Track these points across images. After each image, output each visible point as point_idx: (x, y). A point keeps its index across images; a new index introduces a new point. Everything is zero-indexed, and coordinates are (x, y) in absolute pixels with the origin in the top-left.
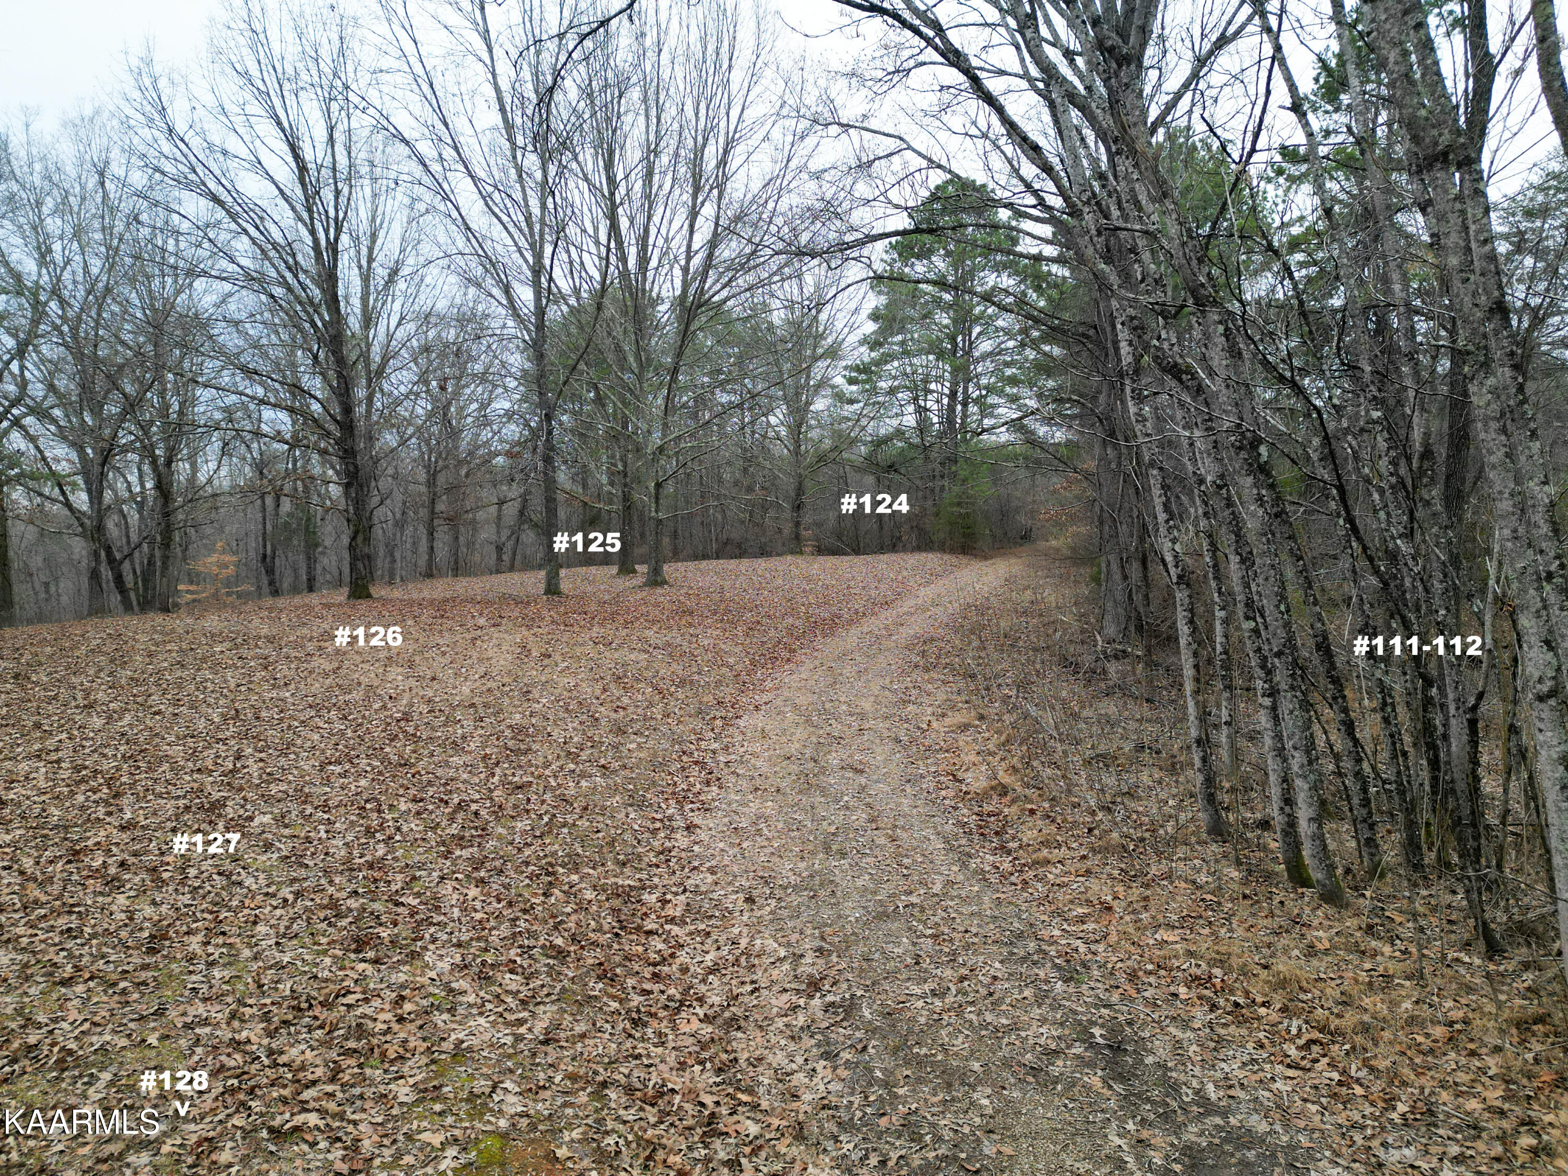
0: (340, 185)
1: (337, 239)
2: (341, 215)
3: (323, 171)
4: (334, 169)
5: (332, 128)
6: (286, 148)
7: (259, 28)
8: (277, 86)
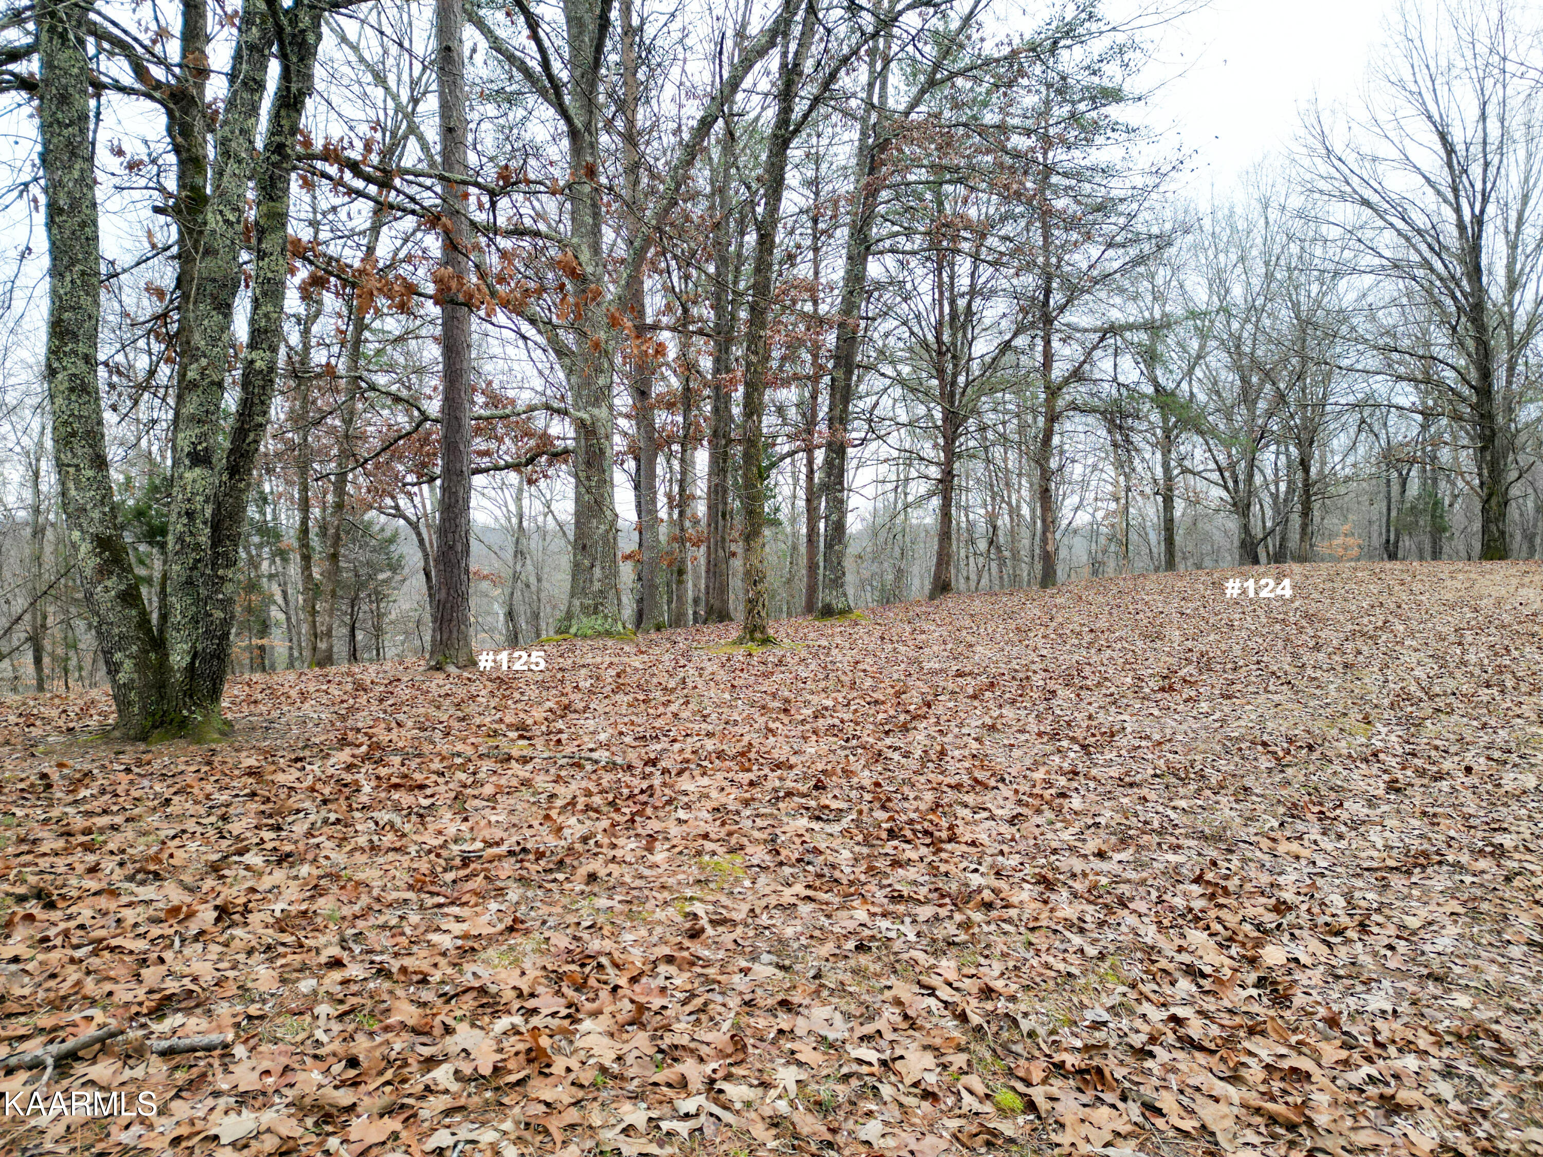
0: (1489, 157)
1: (1482, 212)
2: (1489, 185)
3: (1472, 149)
4: (1485, 143)
5: (1485, 104)
6: (1436, 138)
7: (1413, 34)
8: (1430, 84)
